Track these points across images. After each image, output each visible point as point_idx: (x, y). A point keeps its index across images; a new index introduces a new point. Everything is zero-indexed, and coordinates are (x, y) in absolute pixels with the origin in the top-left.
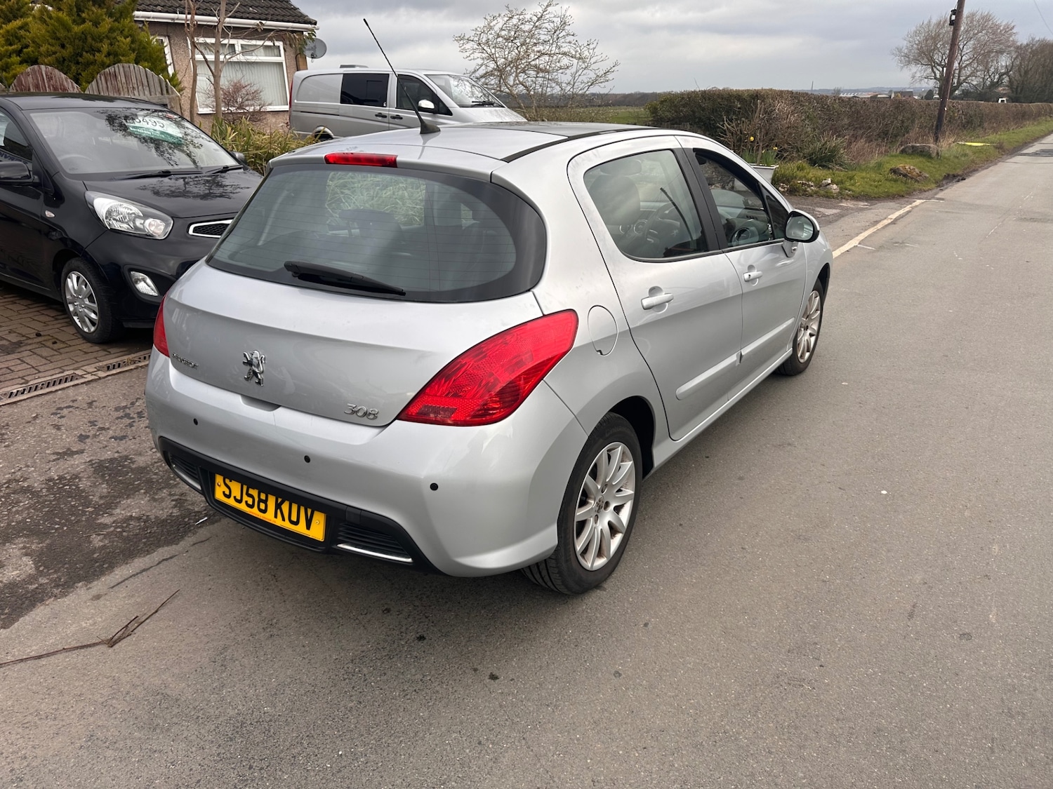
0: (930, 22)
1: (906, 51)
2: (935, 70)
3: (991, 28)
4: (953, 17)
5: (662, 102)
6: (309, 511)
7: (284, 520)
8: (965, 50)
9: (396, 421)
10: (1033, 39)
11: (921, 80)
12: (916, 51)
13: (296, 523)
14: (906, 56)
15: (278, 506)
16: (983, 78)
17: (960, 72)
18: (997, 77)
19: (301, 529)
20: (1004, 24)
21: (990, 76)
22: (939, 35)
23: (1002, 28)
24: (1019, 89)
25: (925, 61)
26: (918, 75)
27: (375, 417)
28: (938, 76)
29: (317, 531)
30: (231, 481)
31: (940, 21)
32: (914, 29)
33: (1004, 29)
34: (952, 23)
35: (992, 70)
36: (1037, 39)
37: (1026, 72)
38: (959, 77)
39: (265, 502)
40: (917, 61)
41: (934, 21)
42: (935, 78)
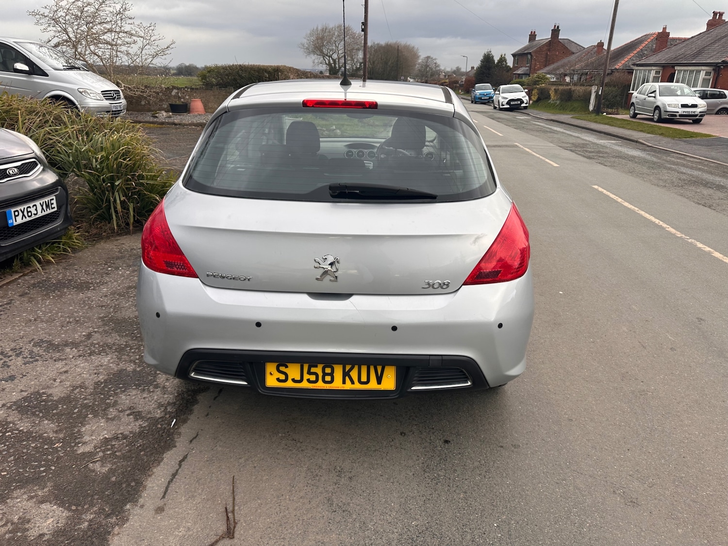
0: (317, 28)
1: (307, 46)
2: (325, 58)
3: (351, 35)
4: (363, 27)
5: (209, 72)
6: (379, 369)
7: (353, 383)
8: (339, 47)
9: (463, 286)
10: (374, 43)
11: (318, 64)
12: (313, 46)
13: (368, 382)
14: (307, 49)
15: (346, 374)
16: (352, 65)
17: (339, 60)
18: (358, 64)
19: (373, 385)
20: (357, 33)
21: (355, 64)
22: (324, 37)
23: (357, 35)
24: (371, 72)
25: (318, 53)
26: (316, 61)
27: (448, 285)
28: (327, 62)
29: (389, 382)
30: (287, 367)
31: (323, 29)
32: (309, 32)
33: (358, 36)
34: (363, 30)
35: (355, 60)
36: (376, 43)
37: (374, 62)
38: (339, 63)
39: (332, 374)
40: (314, 52)
41: (320, 28)
42: (326, 64)
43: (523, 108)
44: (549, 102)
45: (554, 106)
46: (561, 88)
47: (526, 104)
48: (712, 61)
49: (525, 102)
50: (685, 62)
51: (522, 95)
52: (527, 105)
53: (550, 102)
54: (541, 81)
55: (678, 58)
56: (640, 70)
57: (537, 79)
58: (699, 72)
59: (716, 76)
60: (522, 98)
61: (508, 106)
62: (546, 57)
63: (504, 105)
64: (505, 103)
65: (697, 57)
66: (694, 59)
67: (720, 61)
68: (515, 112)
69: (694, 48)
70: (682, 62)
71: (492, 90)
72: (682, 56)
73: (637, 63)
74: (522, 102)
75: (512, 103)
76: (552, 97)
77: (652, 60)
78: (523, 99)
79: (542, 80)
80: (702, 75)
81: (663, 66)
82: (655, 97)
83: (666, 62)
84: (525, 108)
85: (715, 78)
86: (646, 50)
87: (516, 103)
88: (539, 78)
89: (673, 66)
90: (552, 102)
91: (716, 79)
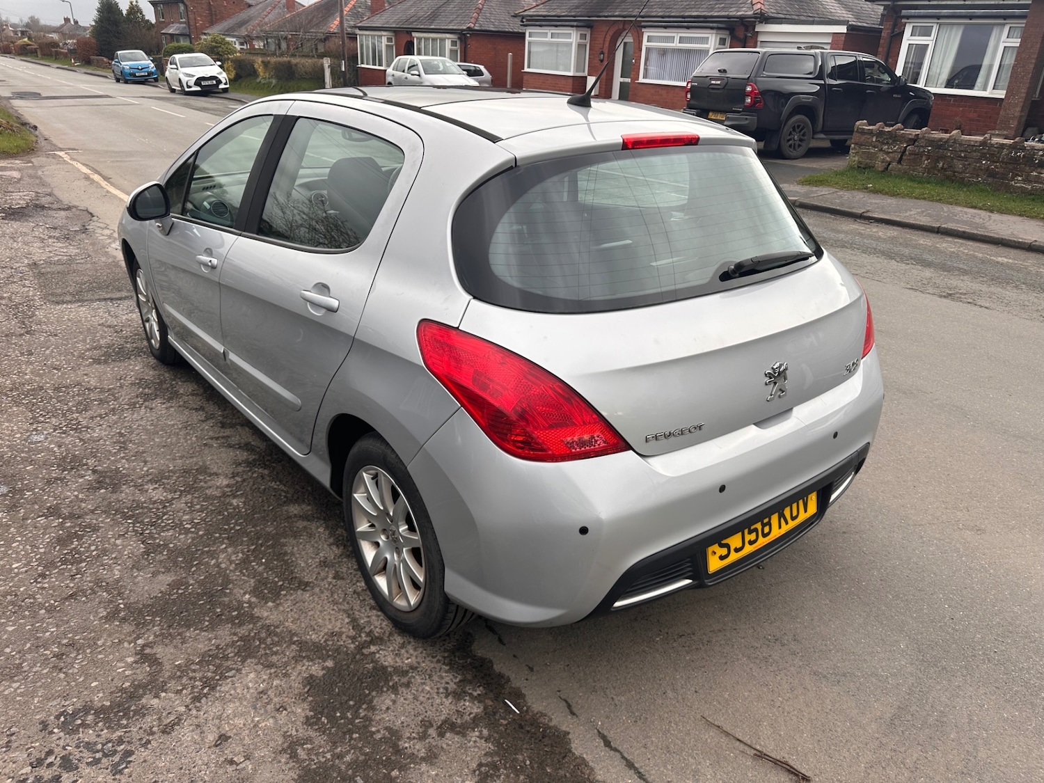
43: (221, 91)
44: (258, 81)
45: (269, 87)
46: (273, 60)
47: (225, 84)
48: (455, 27)
49: (224, 81)
50: (422, 27)
51: (214, 70)
52: (228, 86)
53: (260, 82)
54: (220, 47)
55: (411, 20)
56: (365, 35)
57: (214, 44)
58: (442, 40)
59: (463, 47)
60: (218, 76)
61: (199, 89)
62: (210, 9)
63: (191, 87)
64: (192, 82)
65: (434, 20)
66: (432, 23)
67: (465, 28)
68: (212, 97)
69: (426, 9)
70: (418, 27)
71: (150, 62)
72: (414, 18)
73: (359, 25)
74: (219, 82)
75: (203, 83)
76: (261, 74)
77: (378, 21)
78: (220, 77)
79: (223, 46)
80: (448, 44)
81: (395, 32)
82: (419, 75)
83: (398, 26)
84: (225, 90)
85: (463, 50)
86: (360, 7)
87: (209, 83)
88: (216, 43)
89: (409, 32)
90: (263, 81)
91: (465, 50)
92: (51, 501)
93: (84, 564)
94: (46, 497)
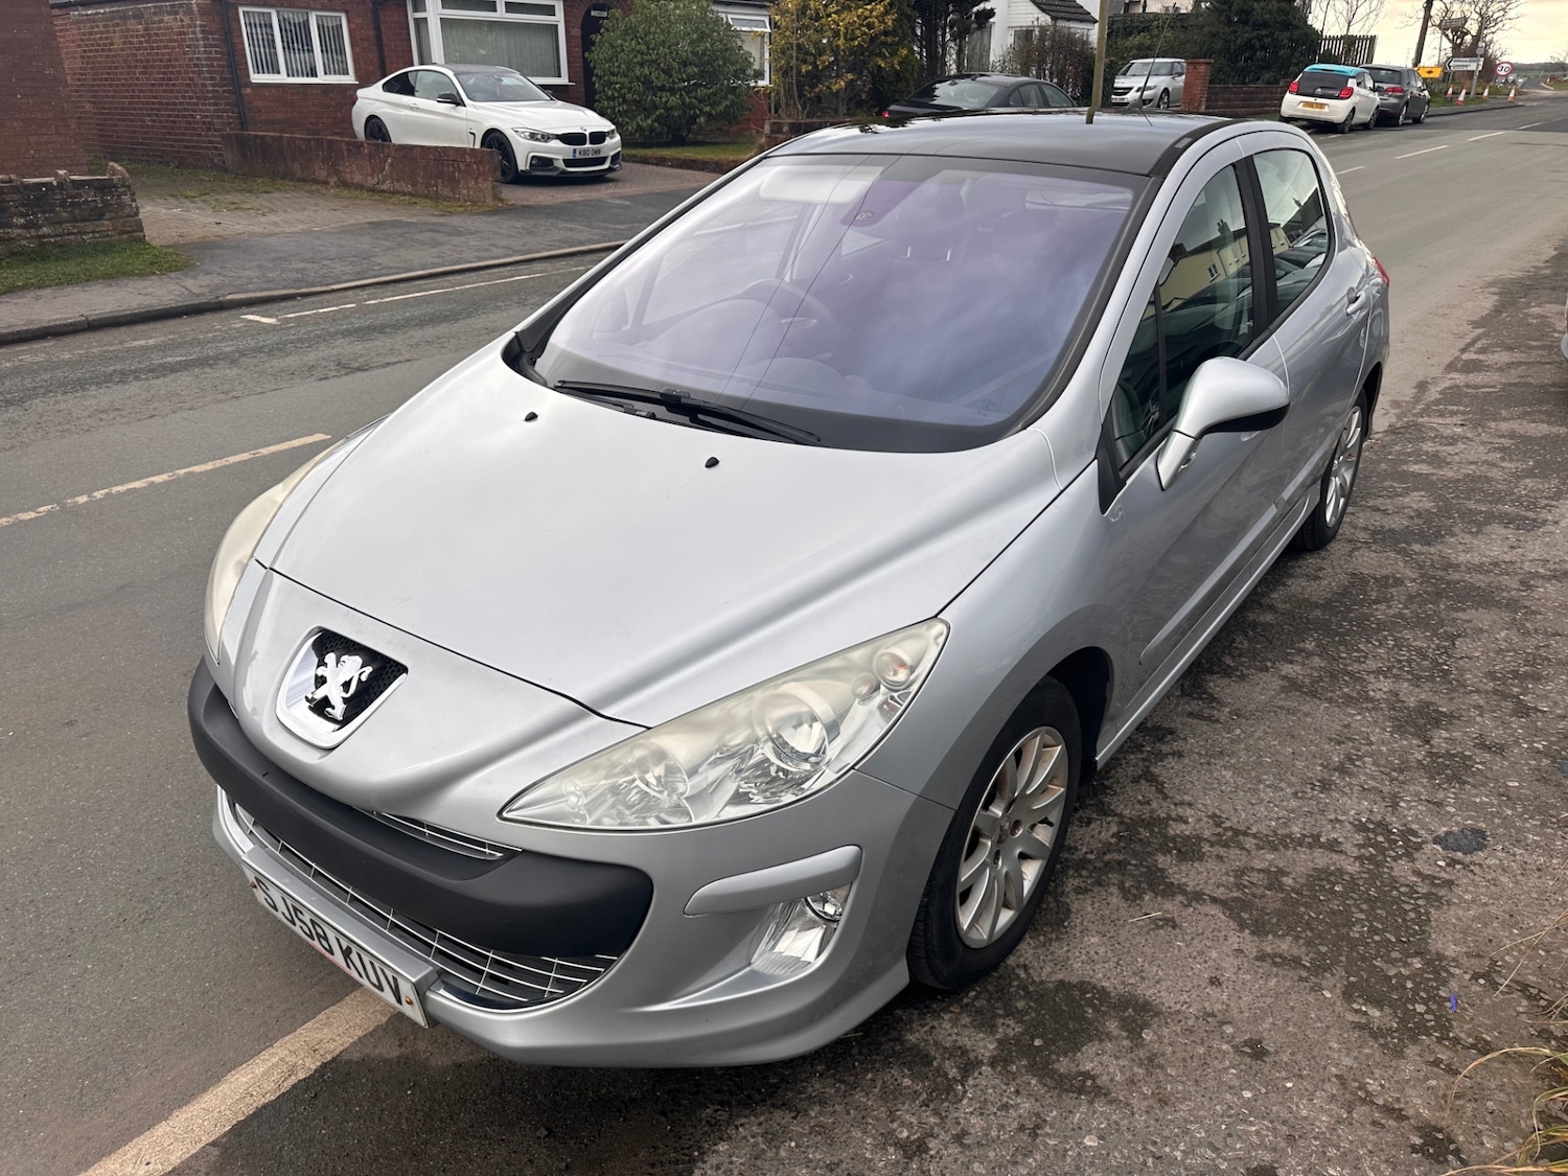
92: (1515, 722)
93: (1529, 651)
94: (1520, 731)
